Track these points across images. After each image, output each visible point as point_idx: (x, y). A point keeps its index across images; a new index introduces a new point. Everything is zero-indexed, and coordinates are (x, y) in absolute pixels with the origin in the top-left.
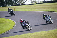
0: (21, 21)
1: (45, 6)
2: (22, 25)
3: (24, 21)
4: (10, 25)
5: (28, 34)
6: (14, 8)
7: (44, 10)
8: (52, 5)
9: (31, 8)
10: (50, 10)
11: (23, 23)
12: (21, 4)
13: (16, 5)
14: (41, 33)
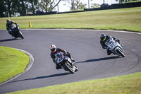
0: (53, 50)
1: (106, 18)
2: (54, 61)
3: (59, 50)
4: (18, 62)
5: (63, 85)
6: (28, 21)
7: (104, 26)
8: (122, 14)
9: (71, 22)
10: (118, 26)
11: (58, 56)
12: (46, 10)
13: (34, 15)
14: (93, 83)
